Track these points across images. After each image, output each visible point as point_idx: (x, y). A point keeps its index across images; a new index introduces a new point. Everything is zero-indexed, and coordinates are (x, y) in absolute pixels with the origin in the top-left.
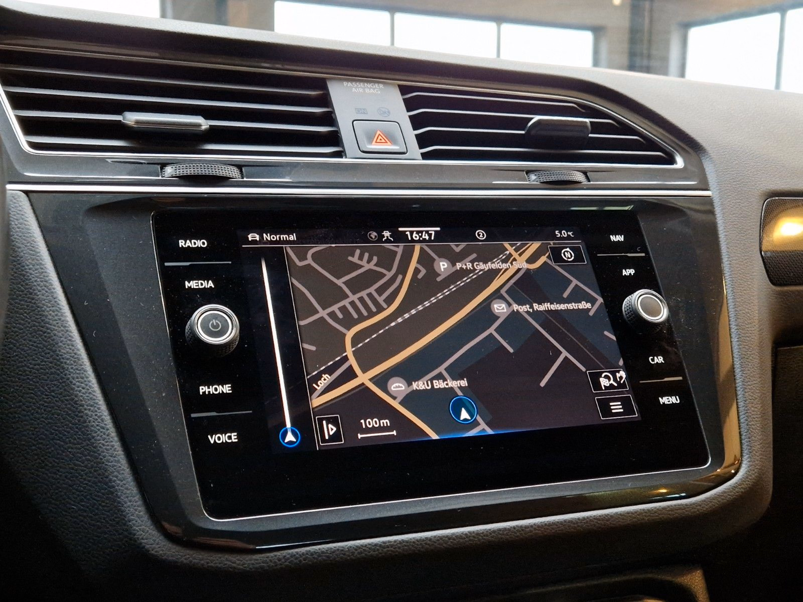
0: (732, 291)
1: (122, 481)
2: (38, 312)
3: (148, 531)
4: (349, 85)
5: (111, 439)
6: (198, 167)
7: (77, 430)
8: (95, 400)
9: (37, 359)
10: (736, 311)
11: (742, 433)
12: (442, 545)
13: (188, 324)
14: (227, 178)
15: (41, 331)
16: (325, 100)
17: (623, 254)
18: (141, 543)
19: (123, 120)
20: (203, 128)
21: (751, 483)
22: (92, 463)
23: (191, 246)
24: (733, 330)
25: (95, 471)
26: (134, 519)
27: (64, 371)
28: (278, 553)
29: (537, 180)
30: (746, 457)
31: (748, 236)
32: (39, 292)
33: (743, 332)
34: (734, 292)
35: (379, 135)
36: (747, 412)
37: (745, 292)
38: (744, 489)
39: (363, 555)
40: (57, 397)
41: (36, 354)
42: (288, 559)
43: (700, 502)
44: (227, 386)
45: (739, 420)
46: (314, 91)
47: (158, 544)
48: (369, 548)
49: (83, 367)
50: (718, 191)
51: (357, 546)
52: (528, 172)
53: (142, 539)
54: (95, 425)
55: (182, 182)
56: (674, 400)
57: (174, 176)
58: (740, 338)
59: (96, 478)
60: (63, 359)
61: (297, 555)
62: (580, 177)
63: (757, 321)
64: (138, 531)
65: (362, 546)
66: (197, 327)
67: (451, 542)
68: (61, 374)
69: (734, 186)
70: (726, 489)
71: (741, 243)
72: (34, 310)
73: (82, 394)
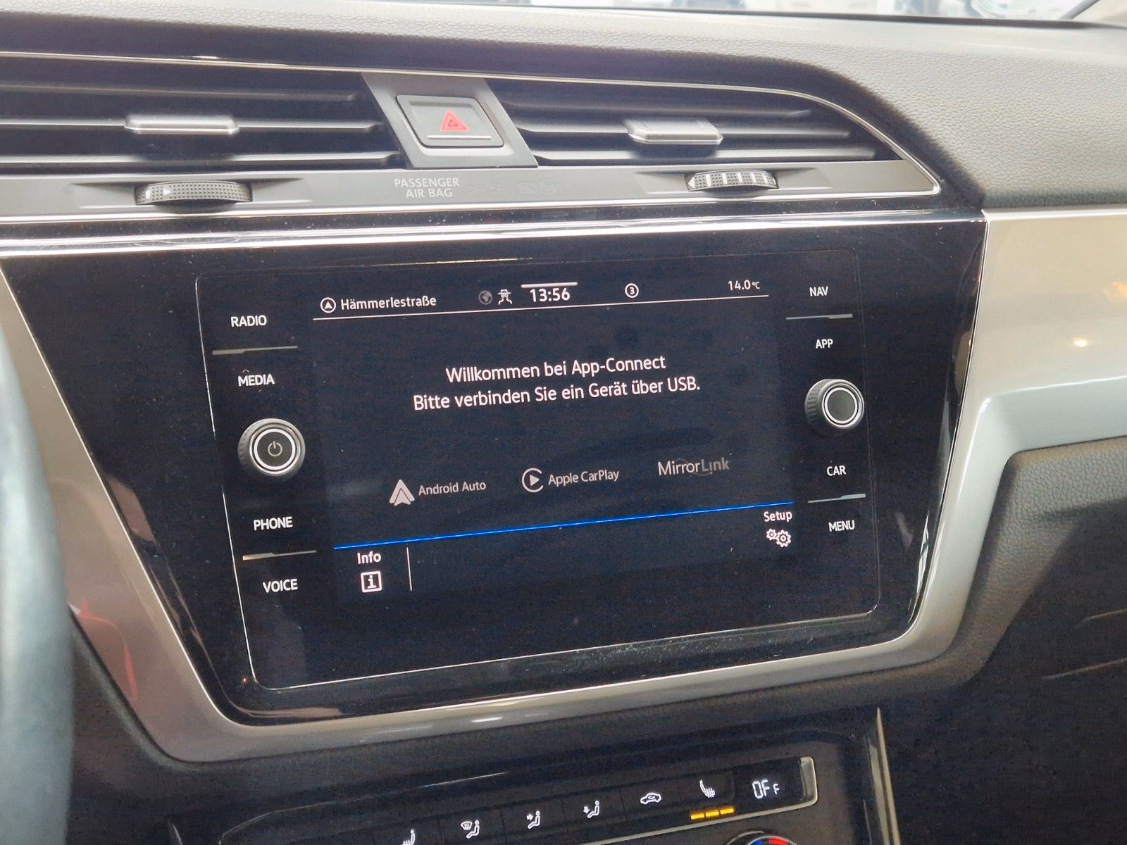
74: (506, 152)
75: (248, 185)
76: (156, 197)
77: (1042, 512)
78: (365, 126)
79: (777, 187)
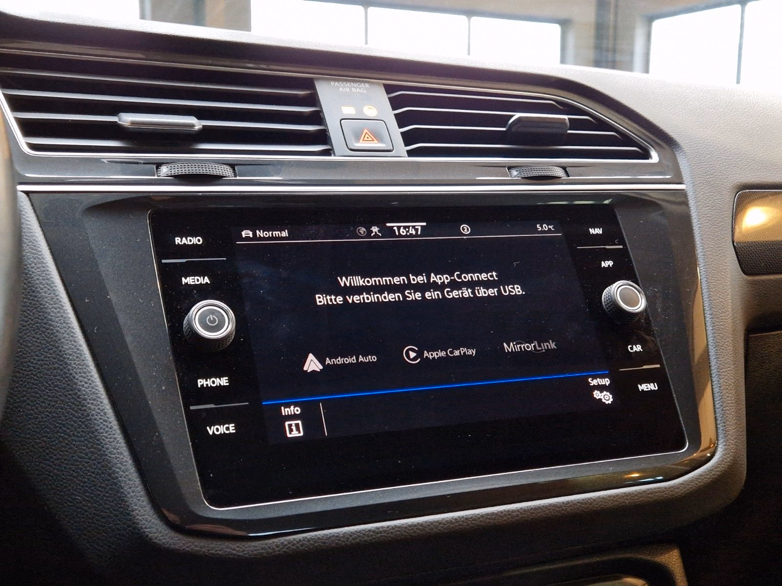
0: (706, 281)
1: (125, 472)
2: (41, 309)
3: (151, 521)
4: (336, 85)
5: (114, 432)
6: (192, 167)
7: (80, 423)
8: (96, 394)
9: (40, 355)
10: (710, 300)
11: (717, 418)
12: (433, 530)
13: (186, 319)
14: (222, 177)
15: (44, 328)
16: (313, 100)
17: (602, 247)
18: (144, 532)
19: (119, 121)
20: (197, 128)
21: (726, 467)
22: (96, 455)
23: (187, 243)
24: (707, 319)
25: (99, 463)
26: (137, 509)
27: (67, 367)
28: (276, 540)
29: (518, 176)
30: (721, 441)
31: (720, 228)
32: (41, 289)
33: (717, 320)
34: (709, 283)
35: (366, 133)
36: (722, 398)
37: (718, 281)
38: (720, 472)
39: (358, 540)
40: (61, 392)
41: (40, 350)
42: (286, 545)
43: (678, 485)
44: (225, 378)
45: (714, 406)
46: (303, 91)
47: (160, 533)
48: (364, 534)
49: (85, 362)
50: (692, 185)
51: (352, 532)
52: (510, 168)
53: (146, 528)
54: (98, 419)
55: (177, 181)
56: (652, 387)
57: (169, 175)
58: (715, 326)
59: (100, 469)
60: (66, 354)
61: (295, 542)
62: (559, 172)
63: (730, 310)
64: (141, 521)
65: (356, 531)
66: (195, 322)
67: (442, 527)
68: (65, 370)
69: (707, 180)
70: (703, 472)
71: (715, 235)
72: (37, 308)
73: (85, 389)
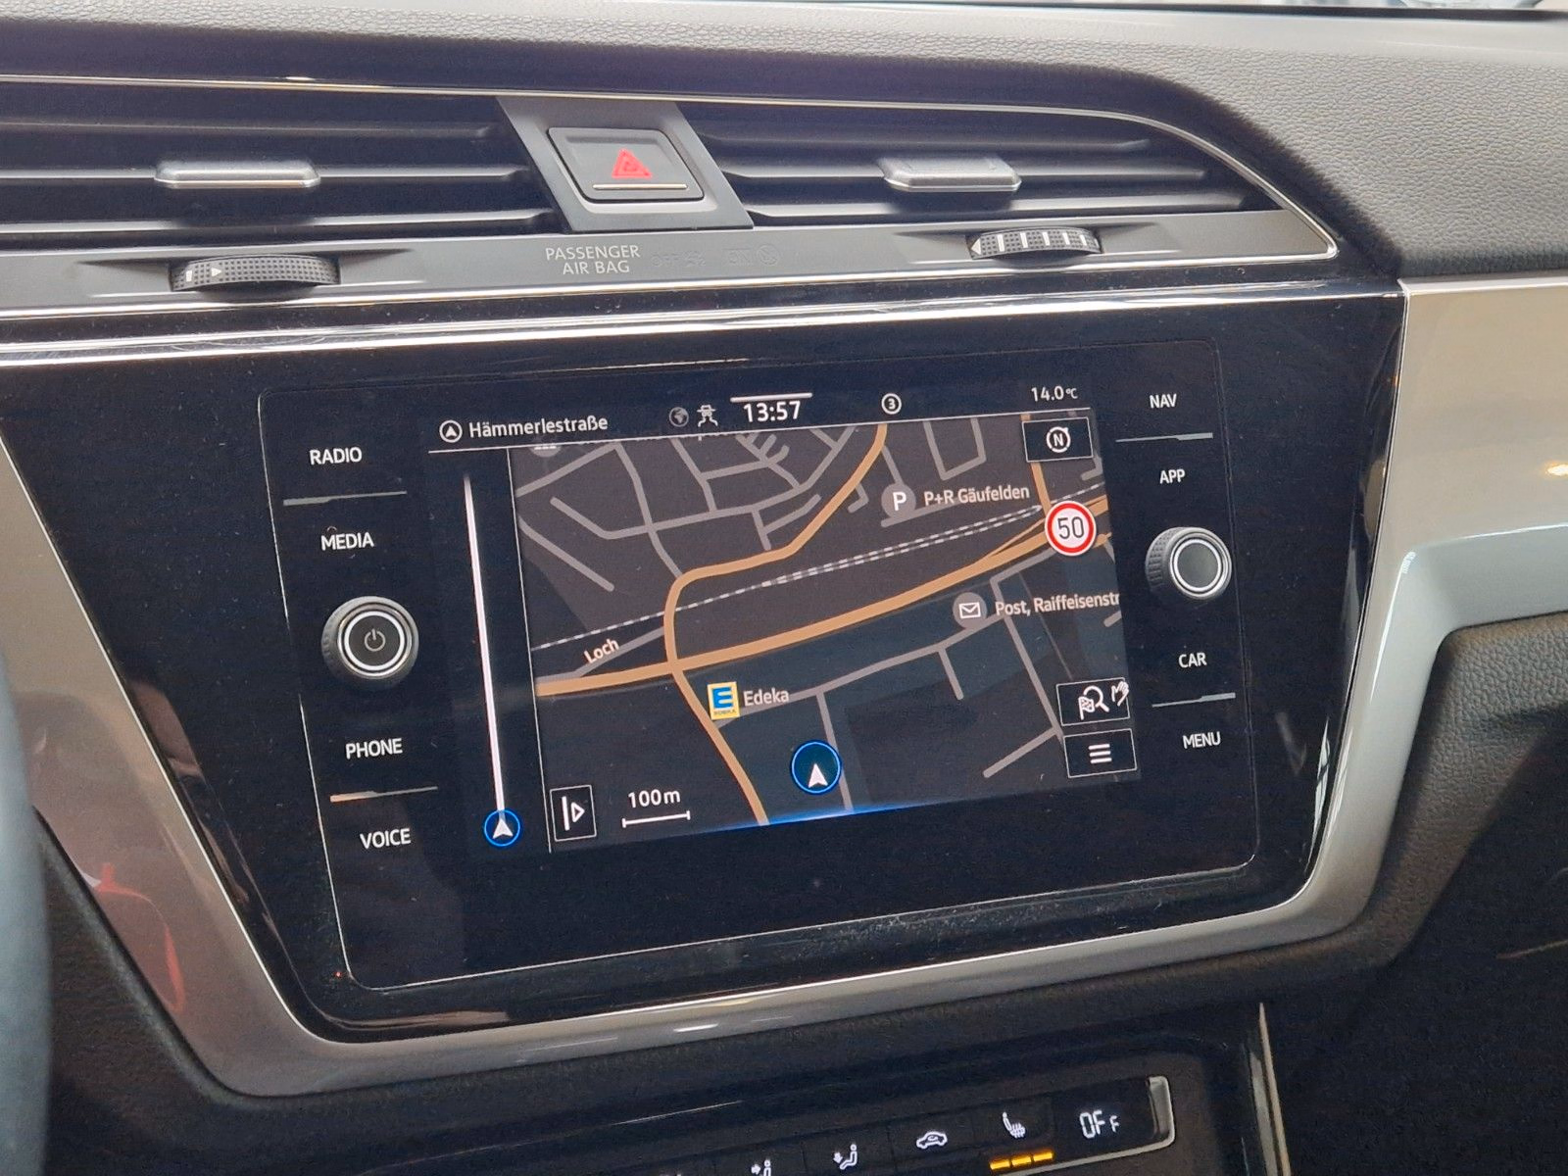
74: (706, 206)
75: (334, 260)
76: (200, 279)
77: (1493, 716)
78: (503, 172)
79: (1101, 250)
